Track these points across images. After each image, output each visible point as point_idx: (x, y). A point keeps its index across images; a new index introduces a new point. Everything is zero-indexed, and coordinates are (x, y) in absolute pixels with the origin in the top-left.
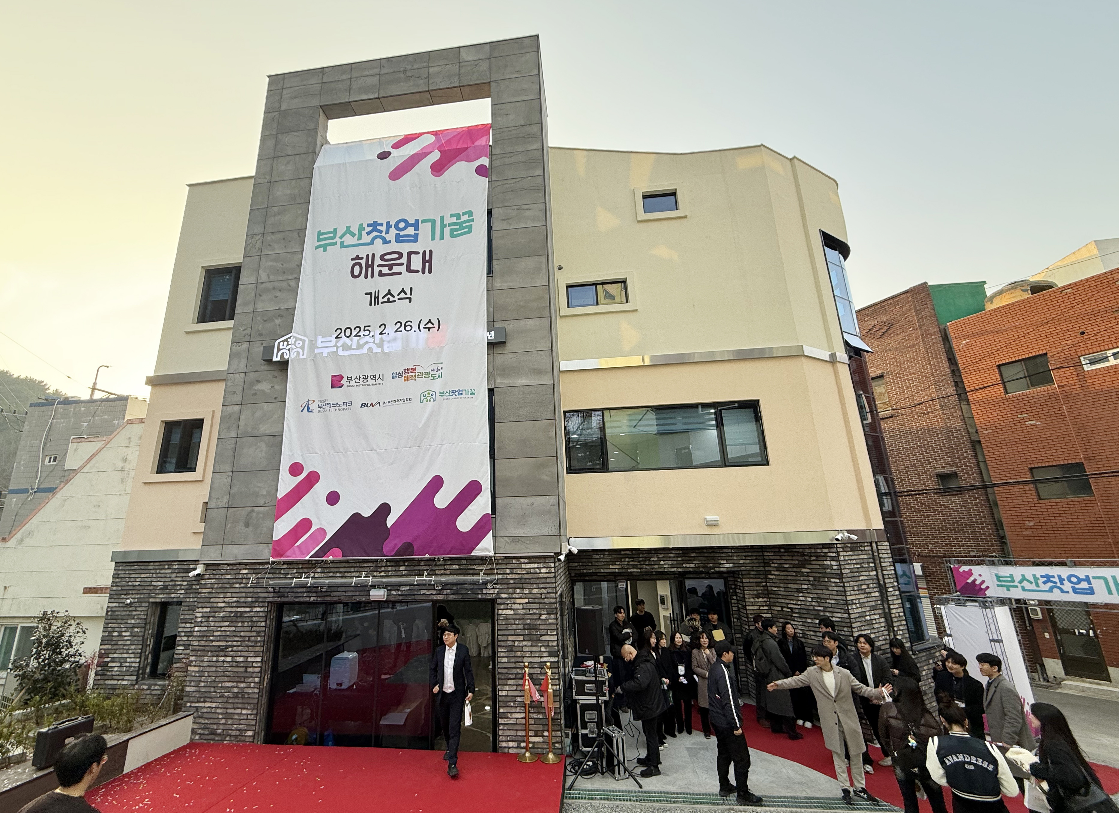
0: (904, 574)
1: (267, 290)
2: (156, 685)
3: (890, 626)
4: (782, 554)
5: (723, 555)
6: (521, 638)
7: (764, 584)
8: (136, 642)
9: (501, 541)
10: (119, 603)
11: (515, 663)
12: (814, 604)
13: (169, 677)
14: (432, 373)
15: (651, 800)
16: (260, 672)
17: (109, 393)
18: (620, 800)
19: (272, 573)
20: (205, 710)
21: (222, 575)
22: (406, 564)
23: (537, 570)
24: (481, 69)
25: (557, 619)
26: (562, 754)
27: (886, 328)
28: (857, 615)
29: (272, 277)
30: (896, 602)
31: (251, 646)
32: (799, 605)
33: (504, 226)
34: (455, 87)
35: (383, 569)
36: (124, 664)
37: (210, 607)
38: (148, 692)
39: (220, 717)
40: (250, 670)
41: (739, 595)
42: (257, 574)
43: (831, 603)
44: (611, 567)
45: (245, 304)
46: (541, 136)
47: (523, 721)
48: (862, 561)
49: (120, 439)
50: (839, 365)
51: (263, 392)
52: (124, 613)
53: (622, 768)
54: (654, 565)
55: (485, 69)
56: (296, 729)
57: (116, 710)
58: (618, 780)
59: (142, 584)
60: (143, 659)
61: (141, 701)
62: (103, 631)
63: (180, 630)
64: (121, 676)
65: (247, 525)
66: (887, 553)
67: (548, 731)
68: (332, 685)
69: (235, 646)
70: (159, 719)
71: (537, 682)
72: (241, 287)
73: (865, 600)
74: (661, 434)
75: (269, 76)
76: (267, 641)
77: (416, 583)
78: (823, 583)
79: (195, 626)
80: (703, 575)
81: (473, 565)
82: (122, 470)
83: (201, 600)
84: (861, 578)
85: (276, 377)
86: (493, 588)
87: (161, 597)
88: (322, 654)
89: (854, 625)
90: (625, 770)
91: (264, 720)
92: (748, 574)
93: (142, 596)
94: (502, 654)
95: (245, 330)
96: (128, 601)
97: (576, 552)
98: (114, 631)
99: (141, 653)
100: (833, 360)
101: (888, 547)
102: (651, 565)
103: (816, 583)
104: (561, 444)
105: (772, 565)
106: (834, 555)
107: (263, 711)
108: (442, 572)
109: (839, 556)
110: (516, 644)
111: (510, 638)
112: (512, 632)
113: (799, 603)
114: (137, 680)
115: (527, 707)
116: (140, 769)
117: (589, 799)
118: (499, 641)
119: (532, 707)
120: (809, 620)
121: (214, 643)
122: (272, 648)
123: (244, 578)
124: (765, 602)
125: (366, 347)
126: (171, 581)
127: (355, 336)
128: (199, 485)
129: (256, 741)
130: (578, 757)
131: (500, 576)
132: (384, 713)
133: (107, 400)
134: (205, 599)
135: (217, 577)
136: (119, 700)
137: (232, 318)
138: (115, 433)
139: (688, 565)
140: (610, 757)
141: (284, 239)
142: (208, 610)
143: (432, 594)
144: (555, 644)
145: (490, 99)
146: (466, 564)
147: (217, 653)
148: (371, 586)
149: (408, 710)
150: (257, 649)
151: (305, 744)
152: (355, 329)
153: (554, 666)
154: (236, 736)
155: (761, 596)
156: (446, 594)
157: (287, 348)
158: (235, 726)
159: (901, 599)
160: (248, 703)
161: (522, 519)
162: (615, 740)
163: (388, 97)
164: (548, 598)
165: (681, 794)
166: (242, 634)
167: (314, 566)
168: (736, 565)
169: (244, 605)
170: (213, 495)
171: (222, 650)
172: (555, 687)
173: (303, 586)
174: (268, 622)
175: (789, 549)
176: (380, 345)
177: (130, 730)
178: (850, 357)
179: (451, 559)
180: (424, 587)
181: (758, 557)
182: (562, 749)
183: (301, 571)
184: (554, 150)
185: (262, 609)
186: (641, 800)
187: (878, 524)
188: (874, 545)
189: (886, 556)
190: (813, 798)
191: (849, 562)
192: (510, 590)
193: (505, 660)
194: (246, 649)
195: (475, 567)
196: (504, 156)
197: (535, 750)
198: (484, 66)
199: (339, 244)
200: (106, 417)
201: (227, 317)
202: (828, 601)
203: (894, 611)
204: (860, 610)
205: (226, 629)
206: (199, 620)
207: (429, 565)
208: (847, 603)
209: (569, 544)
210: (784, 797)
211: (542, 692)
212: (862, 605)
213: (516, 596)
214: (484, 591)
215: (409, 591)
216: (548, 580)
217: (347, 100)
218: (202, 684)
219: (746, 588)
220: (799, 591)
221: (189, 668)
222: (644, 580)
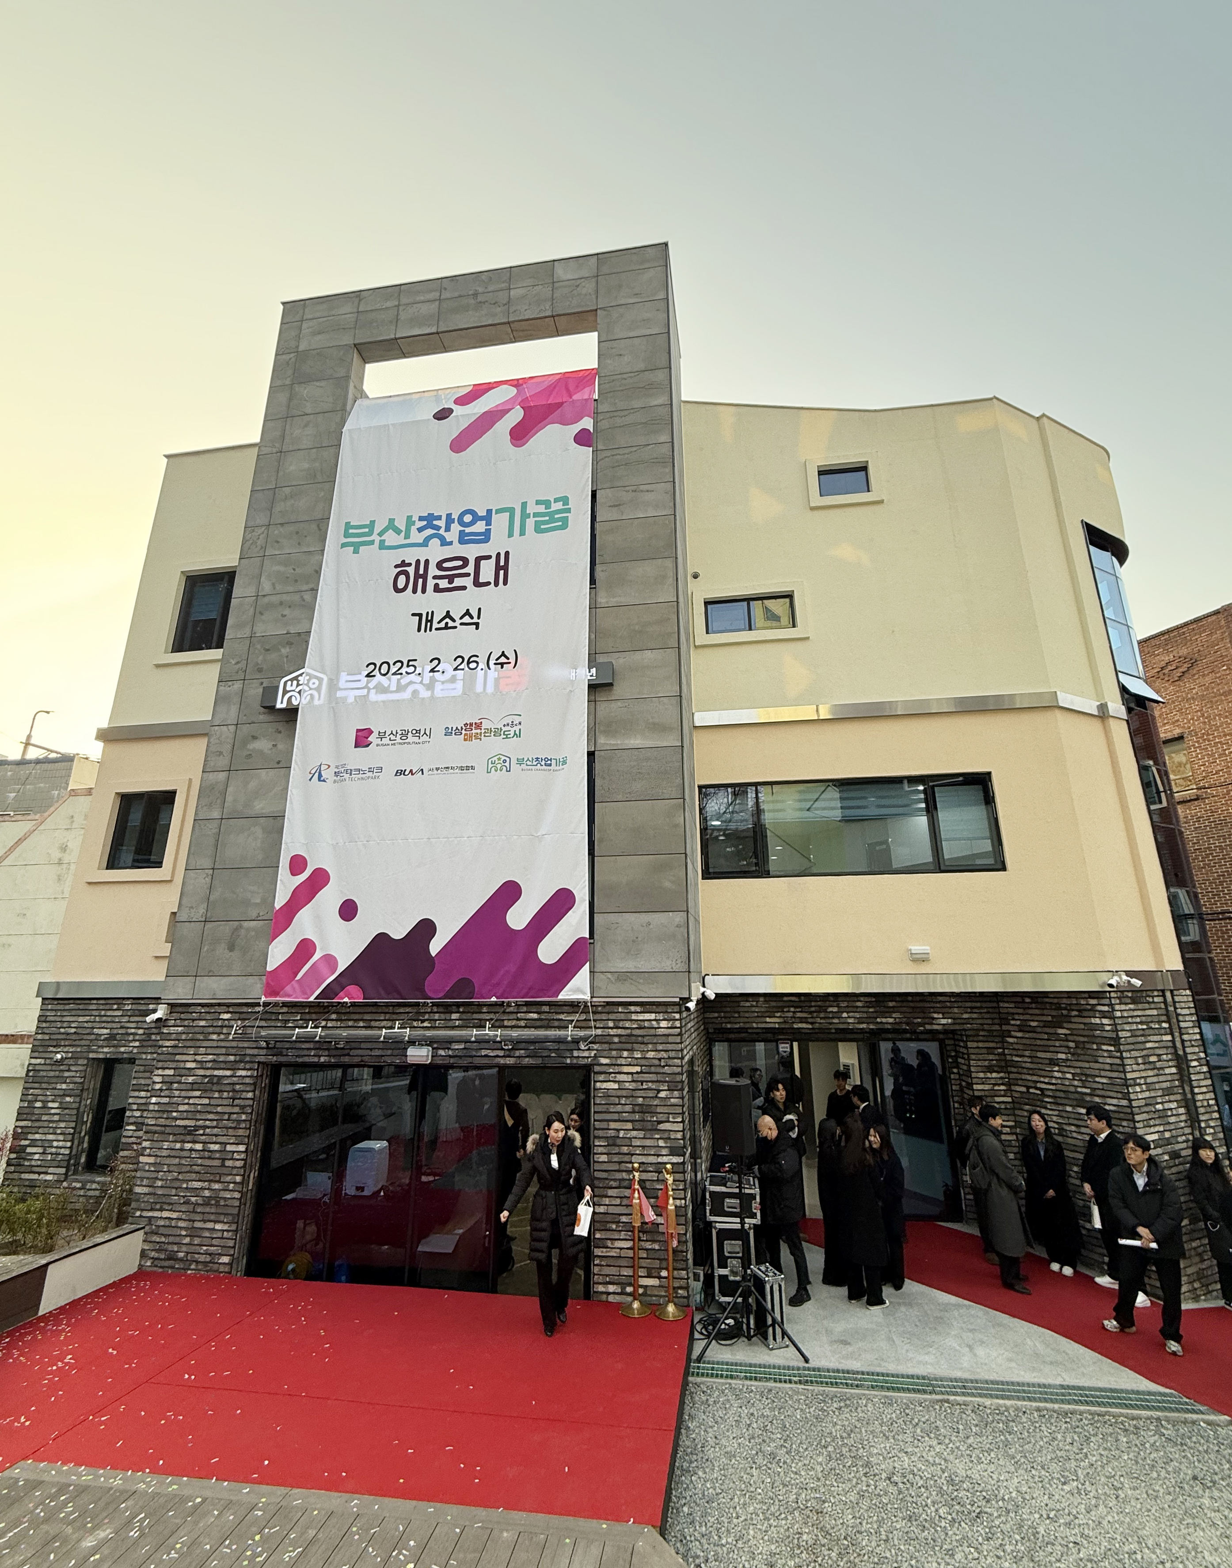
0: (1217, 1040)
1: (270, 606)
2: (94, 1182)
3: (1193, 1119)
4: (1026, 1005)
5: (938, 1005)
6: (629, 1126)
7: (1000, 1050)
8: (67, 1118)
9: (600, 978)
10: (45, 1058)
11: (620, 1163)
12: (1076, 1083)
13: (112, 1171)
14: (504, 729)
15: (822, 1383)
16: (244, 1166)
17: (48, 750)
18: (775, 1381)
19: (265, 1020)
20: (162, 1223)
21: (193, 1020)
22: (461, 1010)
23: (654, 1023)
24: (584, 291)
25: (682, 1098)
26: (688, 1306)
27: (1186, 665)
28: (1142, 1103)
29: (279, 587)
30: (1203, 1083)
31: (231, 1128)
32: (1053, 1084)
33: (613, 515)
34: (546, 317)
35: (427, 1017)
36: (49, 1150)
37: (174, 1069)
38: (82, 1192)
39: (184, 1233)
40: (229, 1163)
41: (961, 1066)
42: (244, 1020)
43: (1103, 1083)
44: (768, 1020)
45: (239, 626)
46: (669, 386)
47: (630, 1253)
48: (1149, 1019)
49: (58, 817)
50: (1112, 722)
51: (261, 753)
52: (52, 1074)
53: (778, 1330)
54: (833, 1018)
55: (590, 291)
56: (294, 1255)
57: (33, 1219)
58: (772, 1349)
59: (79, 1031)
60: (76, 1142)
61: (71, 1206)
62: (21, 1101)
63: (131, 1100)
64: (43, 1168)
65: (231, 948)
66: (1189, 1008)
67: (667, 1269)
68: (349, 1189)
69: (208, 1127)
70: (93, 1235)
71: (652, 1193)
72: (234, 602)
73: (1155, 1079)
74: (846, 820)
75: (284, 303)
76: (256, 1122)
77: (473, 1039)
78: (1089, 1052)
79: (151, 1096)
80: (908, 1035)
81: (560, 1013)
82: (60, 863)
83: (162, 1057)
84: (1149, 1045)
85: (280, 732)
86: (589, 1049)
87: (106, 1052)
88: (335, 1143)
89: (1137, 1118)
90: (784, 1333)
91: (246, 1241)
92: (974, 1035)
93: (79, 1050)
94: (601, 1150)
95: (238, 663)
96: (59, 1056)
97: (713, 997)
98: (36, 1101)
99: (73, 1134)
100: (1103, 714)
101: (1190, 999)
102: (829, 1018)
103: (1079, 1051)
104: (693, 836)
105: (1012, 1022)
106: (1106, 1008)
107: (245, 1225)
108: (514, 1023)
109: (1114, 1010)
110: (622, 1134)
111: (613, 1125)
112: (616, 1116)
113: (1054, 1081)
114: (66, 1174)
115: (636, 1232)
116: (62, 1309)
117: (727, 1377)
118: (595, 1129)
119: (644, 1232)
120: (1069, 1109)
121: (178, 1122)
122: (262, 1132)
123: (226, 1026)
124: (1001, 1078)
125: (410, 689)
126: (122, 1027)
127: (394, 674)
128: (164, 888)
129: (234, 1272)
130: (712, 1311)
131: (599, 1032)
132: (424, 1233)
133: (46, 761)
134: (169, 1056)
135: (186, 1023)
136: (38, 1204)
137: (220, 646)
138: (52, 809)
139: (884, 1020)
140: (761, 1313)
141: (297, 533)
142: (171, 1072)
143: (497, 1056)
144: (679, 1135)
145: (596, 334)
146: (549, 1013)
147: (182, 1137)
148: (408, 1042)
149: (461, 1231)
150: (240, 1132)
151: (305, 1279)
152: (394, 664)
153: (678, 1169)
154: (205, 1263)
155: (996, 1069)
156: (519, 1057)
157: (297, 690)
158: (205, 1248)
159: (1211, 1078)
160: (225, 1214)
161: (633, 946)
162: (768, 1287)
163: (450, 331)
164: (670, 1066)
165: (868, 1374)
166: (219, 1109)
167: (326, 1010)
168: (959, 1021)
169: (222, 1065)
170: (184, 901)
171: (190, 1133)
172: (678, 1202)
173: (309, 1039)
174: (257, 1092)
175: (1038, 998)
176: (430, 687)
177: (49, 1250)
178: (1129, 710)
179: (527, 1004)
180: (486, 1045)
181: (991, 1010)
182: (688, 1297)
183: (307, 1017)
184: (689, 405)
185: (249, 1073)
186: (807, 1381)
187: (1174, 962)
188: (1168, 994)
189: (1186, 1012)
190: (1074, 1388)
191: (1130, 1020)
192: (614, 1053)
193: (604, 1158)
194: (225, 1132)
195: (562, 1017)
196: (615, 414)
197: (649, 1298)
198: (589, 287)
199: (377, 543)
200: (42, 785)
201: (214, 644)
202: (1097, 1079)
203: (1200, 1097)
204: (1147, 1094)
205: (197, 1101)
206: (158, 1086)
207: (495, 1013)
208: (1126, 1083)
209: (704, 986)
210: (1028, 1385)
211: (660, 1210)
212: (1150, 1087)
213: (623, 1061)
214: (576, 1054)
215: (465, 1051)
216: (671, 1039)
217: (393, 336)
218: (159, 1183)
219: (973, 1057)
220: (1053, 1062)
221: (142, 1159)
222: (817, 1040)
